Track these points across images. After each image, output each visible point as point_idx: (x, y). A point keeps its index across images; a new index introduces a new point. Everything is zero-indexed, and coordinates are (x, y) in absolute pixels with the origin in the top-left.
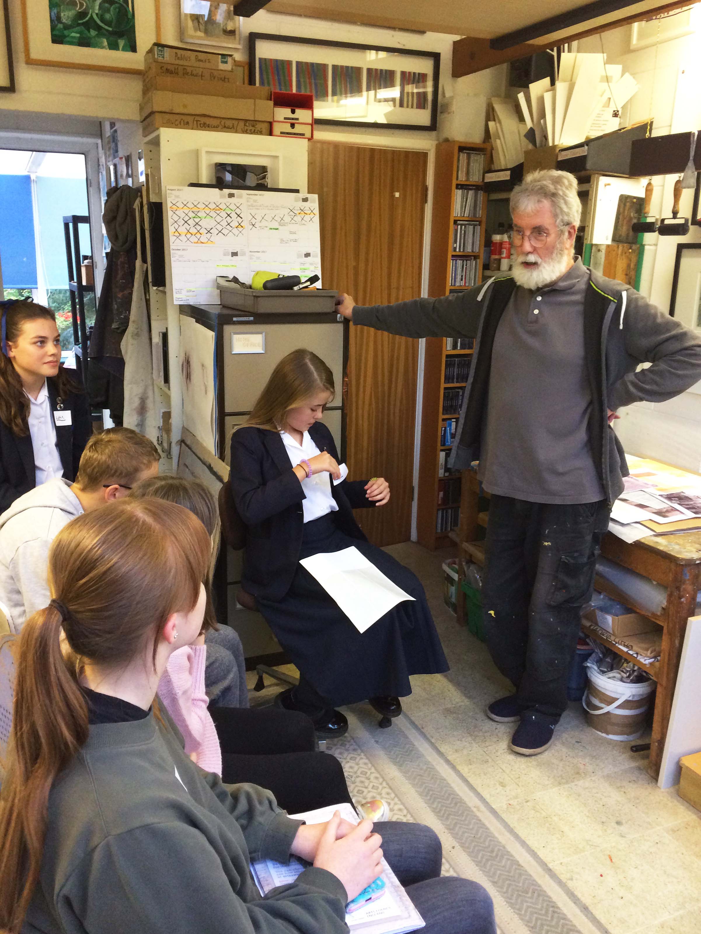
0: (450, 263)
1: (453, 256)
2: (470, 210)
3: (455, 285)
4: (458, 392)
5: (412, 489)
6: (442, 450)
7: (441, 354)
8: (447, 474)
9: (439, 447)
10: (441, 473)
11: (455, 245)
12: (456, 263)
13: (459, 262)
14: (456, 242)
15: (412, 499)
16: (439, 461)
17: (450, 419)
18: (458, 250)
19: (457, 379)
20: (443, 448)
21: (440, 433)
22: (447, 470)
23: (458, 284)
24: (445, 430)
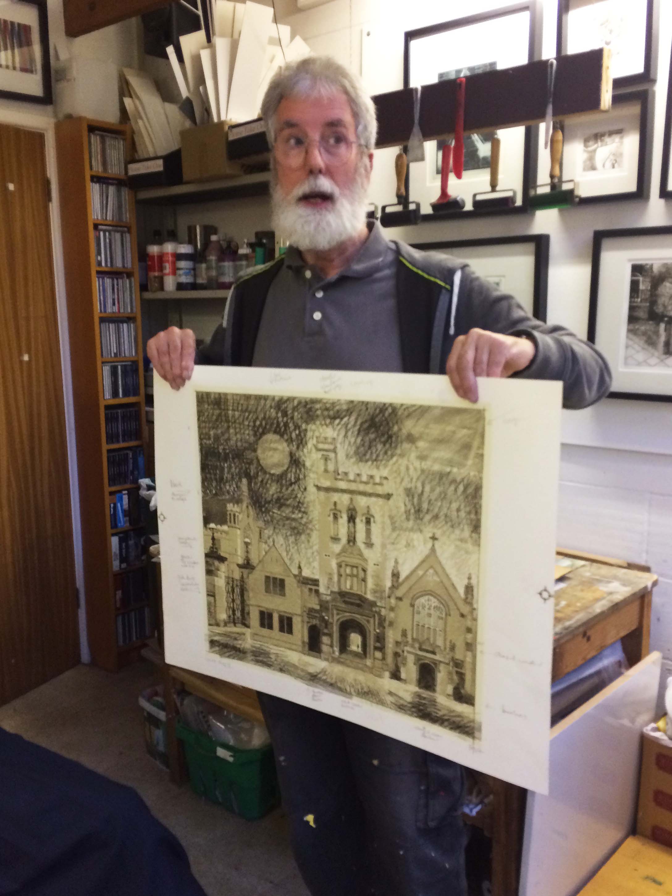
0: (96, 283)
1: (98, 272)
2: (113, 210)
3: (105, 312)
4: (127, 454)
5: (77, 591)
6: (113, 535)
7: (98, 405)
8: (124, 566)
9: (109, 531)
10: (116, 565)
11: (99, 258)
12: (103, 283)
13: (108, 281)
14: (99, 253)
15: (78, 606)
16: (111, 550)
17: (120, 491)
18: (103, 264)
19: (124, 436)
20: (114, 531)
21: (108, 512)
22: (123, 560)
23: (109, 310)
24: (115, 508)
